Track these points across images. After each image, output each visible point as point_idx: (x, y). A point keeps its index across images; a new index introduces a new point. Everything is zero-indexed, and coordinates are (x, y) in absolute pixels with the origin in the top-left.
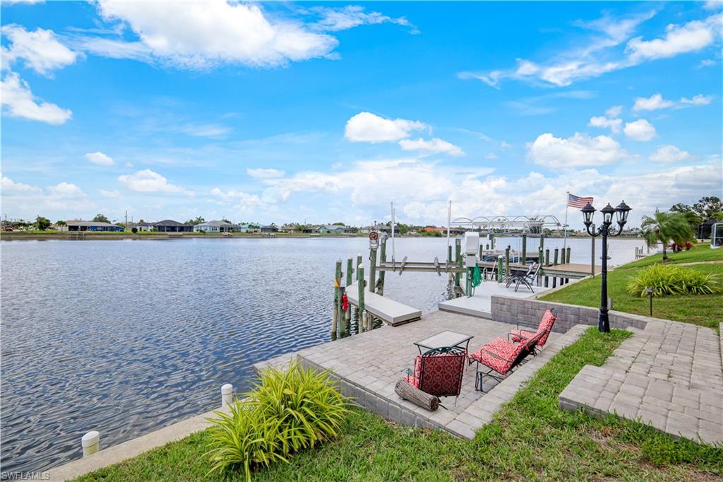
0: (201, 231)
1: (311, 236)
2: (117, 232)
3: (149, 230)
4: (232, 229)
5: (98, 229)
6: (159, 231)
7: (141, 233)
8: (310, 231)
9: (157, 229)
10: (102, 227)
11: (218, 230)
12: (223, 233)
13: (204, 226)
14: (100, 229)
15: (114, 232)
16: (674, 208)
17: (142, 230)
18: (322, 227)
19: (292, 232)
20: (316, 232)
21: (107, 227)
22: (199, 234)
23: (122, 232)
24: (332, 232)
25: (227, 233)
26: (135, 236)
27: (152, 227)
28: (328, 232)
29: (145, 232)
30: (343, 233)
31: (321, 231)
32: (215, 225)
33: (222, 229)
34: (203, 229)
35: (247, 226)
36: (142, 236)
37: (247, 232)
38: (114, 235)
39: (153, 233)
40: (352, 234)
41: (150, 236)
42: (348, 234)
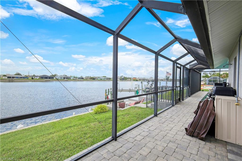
1: (95, 81)
2: (26, 79)
4: (68, 78)
5: (19, 78)
8: (95, 79)
9: (41, 78)
11: (63, 78)
12: (65, 80)
13: (58, 77)
15: (25, 79)
17: (35, 78)
18: (99, 77)
19: (89, 79)
20: (97, 79)
22: (56, 80)
23: (28, 79)
26: (33, 80)
27: (39, 77)
28: (101, 79)
30: (106, 80)
31: (99, 79)
33: (64, 78)
35: (73, 77)
36: (35, 81)
37: (73, 79)
38: (25, 80)
39: (39, 79)
40: (109, 80)
41: (38, 80)
42: (108, 80)
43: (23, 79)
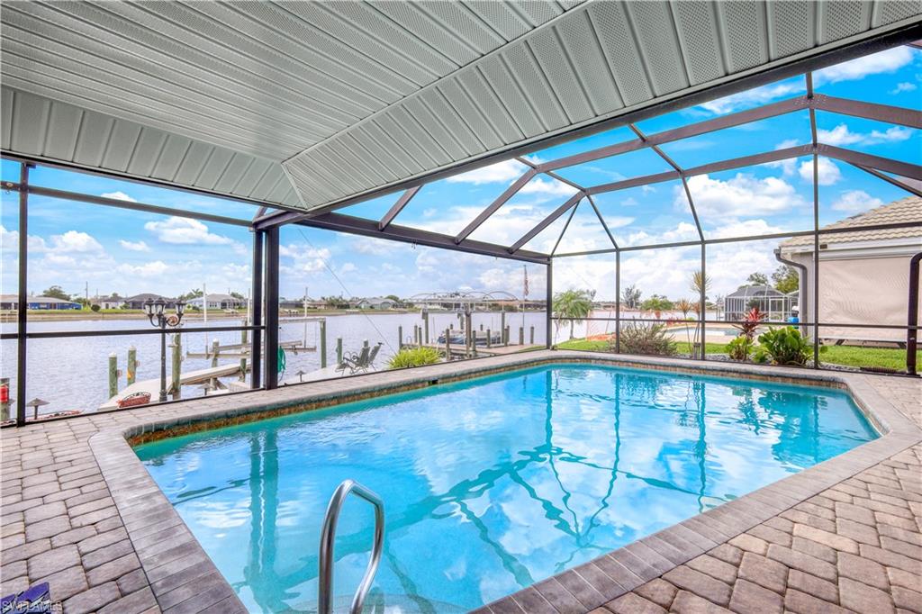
0: (194, 308)
1: (347, 313)
2: (70, 310)
3: (119, 308)
4: (238, 304)
5: (42, 306)
6: (133, 308)
7: (107, 311)
8: (347, 306)
9: (131, 305)
10: (47, 304)
11: (219, 307)
12: (225, 311)
13: (199, 301)
14: (45, 306)
15: (65, 311)
16: (752, 278)
17: (110, 307)
18: (363, 301)
19: (323, 307)
20: (356, 307)
21: (55, 304)
22: (190, 312)
23: (77, 311)
24: (376, 308)
25: (231, 310)
26: (95, 315)
27: (124, 303)
28: (372, 307)
29: (113, 310)
30: (391, 308)
31: (363, 307)
32: (216, 300)
33: (224, 305)
34: (197, 305)
36: (105, 316)
38: (65, 314)
39: (124, 311)
40: (402, 309)
41: (119, 315)
42: (397, 310)
43: (60, 311)
